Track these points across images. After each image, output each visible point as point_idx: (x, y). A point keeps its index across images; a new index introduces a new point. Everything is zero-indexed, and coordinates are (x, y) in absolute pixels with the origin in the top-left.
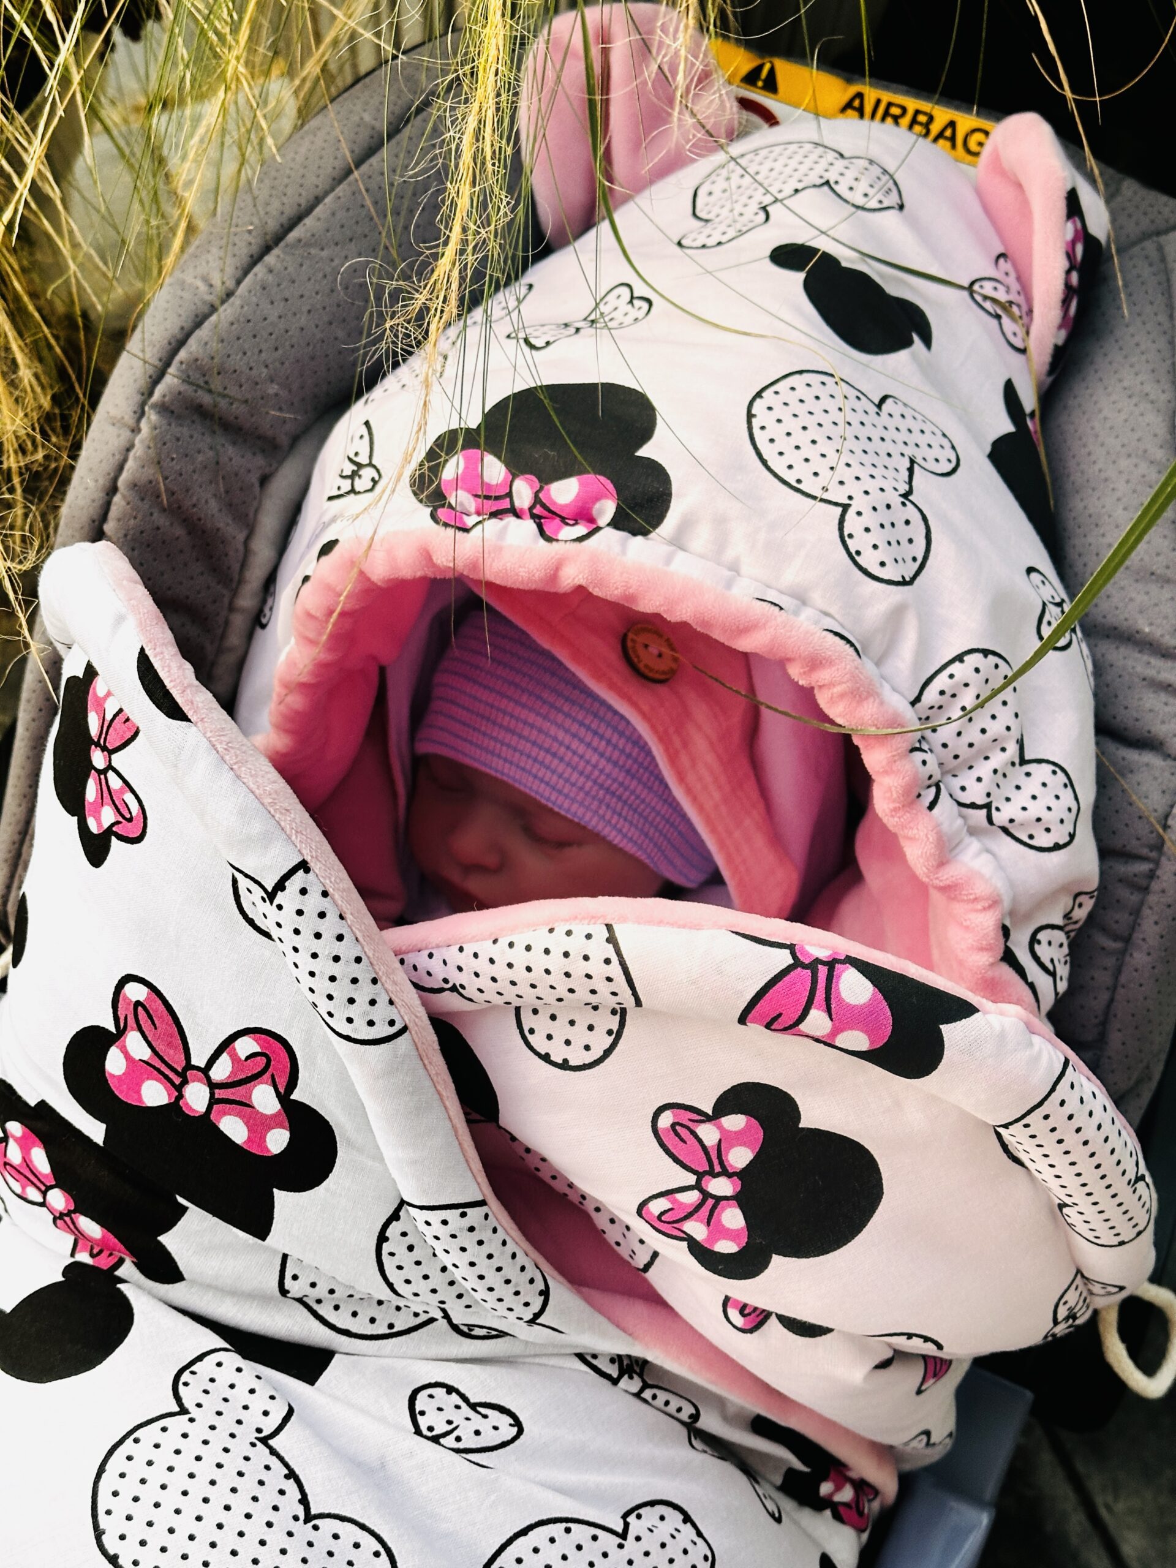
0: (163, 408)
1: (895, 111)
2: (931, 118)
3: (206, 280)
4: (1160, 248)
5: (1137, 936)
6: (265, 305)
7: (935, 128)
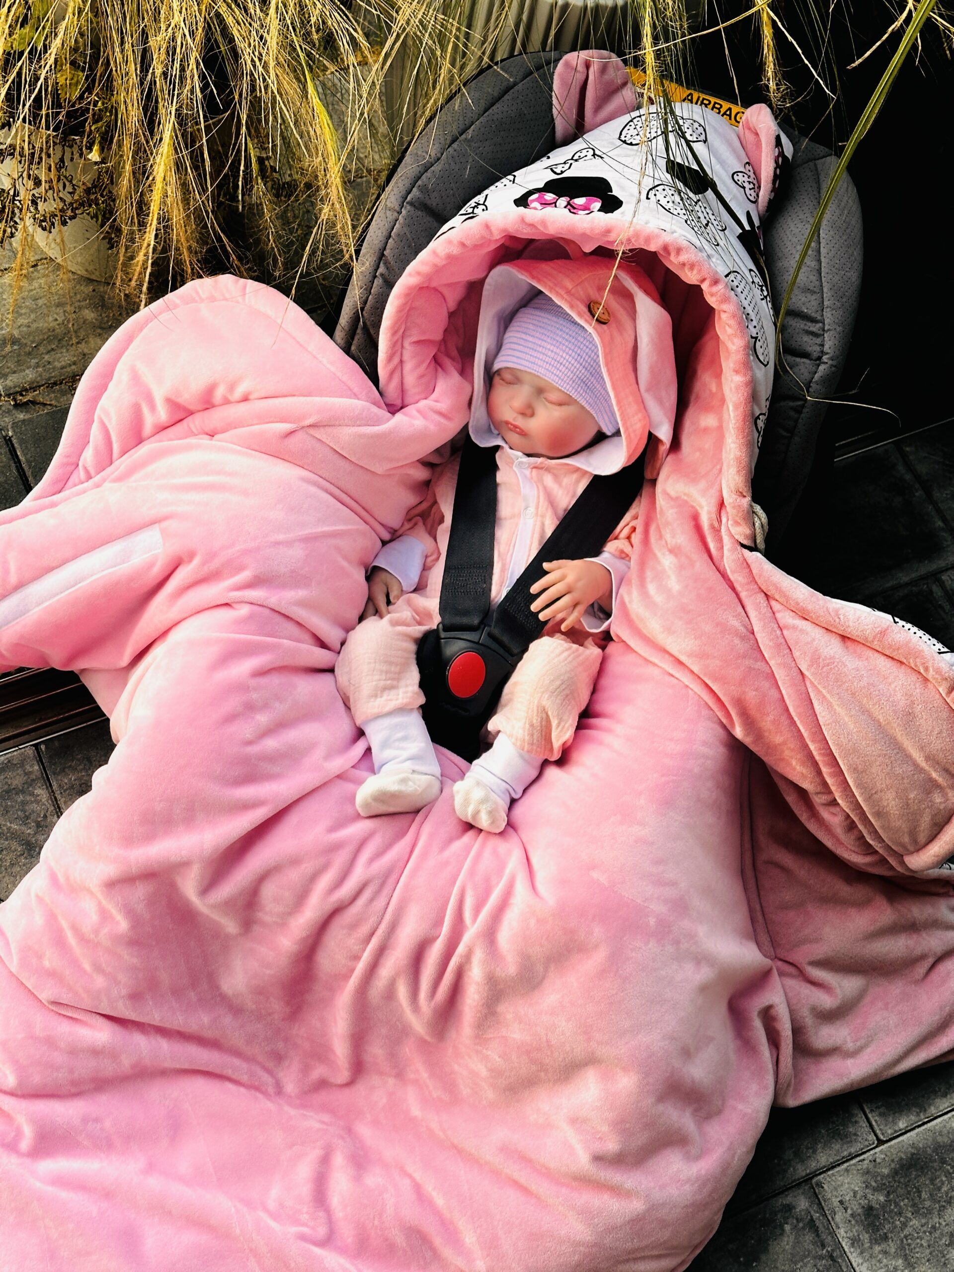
0: (411, 204)
1: (705, 102)
2: (721, 106)
3: (428, 153)
4: (815, 165)
7: (722, 111)
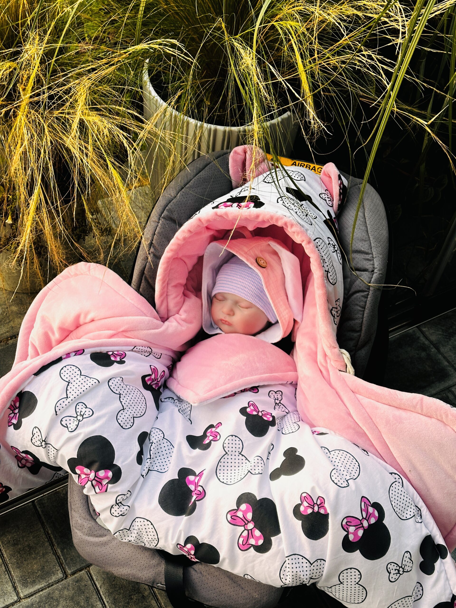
0: (164, 218)
1: (302, 165)
2: (310, 166)
3: (170, 195)
4: (357, 188)
5: (366, 307)
6: (183, 198)
7: (311, 168)
